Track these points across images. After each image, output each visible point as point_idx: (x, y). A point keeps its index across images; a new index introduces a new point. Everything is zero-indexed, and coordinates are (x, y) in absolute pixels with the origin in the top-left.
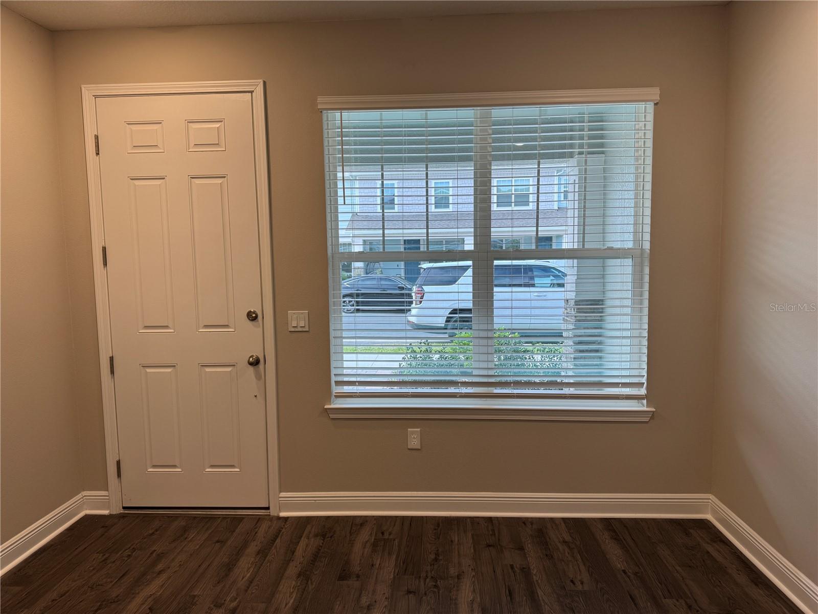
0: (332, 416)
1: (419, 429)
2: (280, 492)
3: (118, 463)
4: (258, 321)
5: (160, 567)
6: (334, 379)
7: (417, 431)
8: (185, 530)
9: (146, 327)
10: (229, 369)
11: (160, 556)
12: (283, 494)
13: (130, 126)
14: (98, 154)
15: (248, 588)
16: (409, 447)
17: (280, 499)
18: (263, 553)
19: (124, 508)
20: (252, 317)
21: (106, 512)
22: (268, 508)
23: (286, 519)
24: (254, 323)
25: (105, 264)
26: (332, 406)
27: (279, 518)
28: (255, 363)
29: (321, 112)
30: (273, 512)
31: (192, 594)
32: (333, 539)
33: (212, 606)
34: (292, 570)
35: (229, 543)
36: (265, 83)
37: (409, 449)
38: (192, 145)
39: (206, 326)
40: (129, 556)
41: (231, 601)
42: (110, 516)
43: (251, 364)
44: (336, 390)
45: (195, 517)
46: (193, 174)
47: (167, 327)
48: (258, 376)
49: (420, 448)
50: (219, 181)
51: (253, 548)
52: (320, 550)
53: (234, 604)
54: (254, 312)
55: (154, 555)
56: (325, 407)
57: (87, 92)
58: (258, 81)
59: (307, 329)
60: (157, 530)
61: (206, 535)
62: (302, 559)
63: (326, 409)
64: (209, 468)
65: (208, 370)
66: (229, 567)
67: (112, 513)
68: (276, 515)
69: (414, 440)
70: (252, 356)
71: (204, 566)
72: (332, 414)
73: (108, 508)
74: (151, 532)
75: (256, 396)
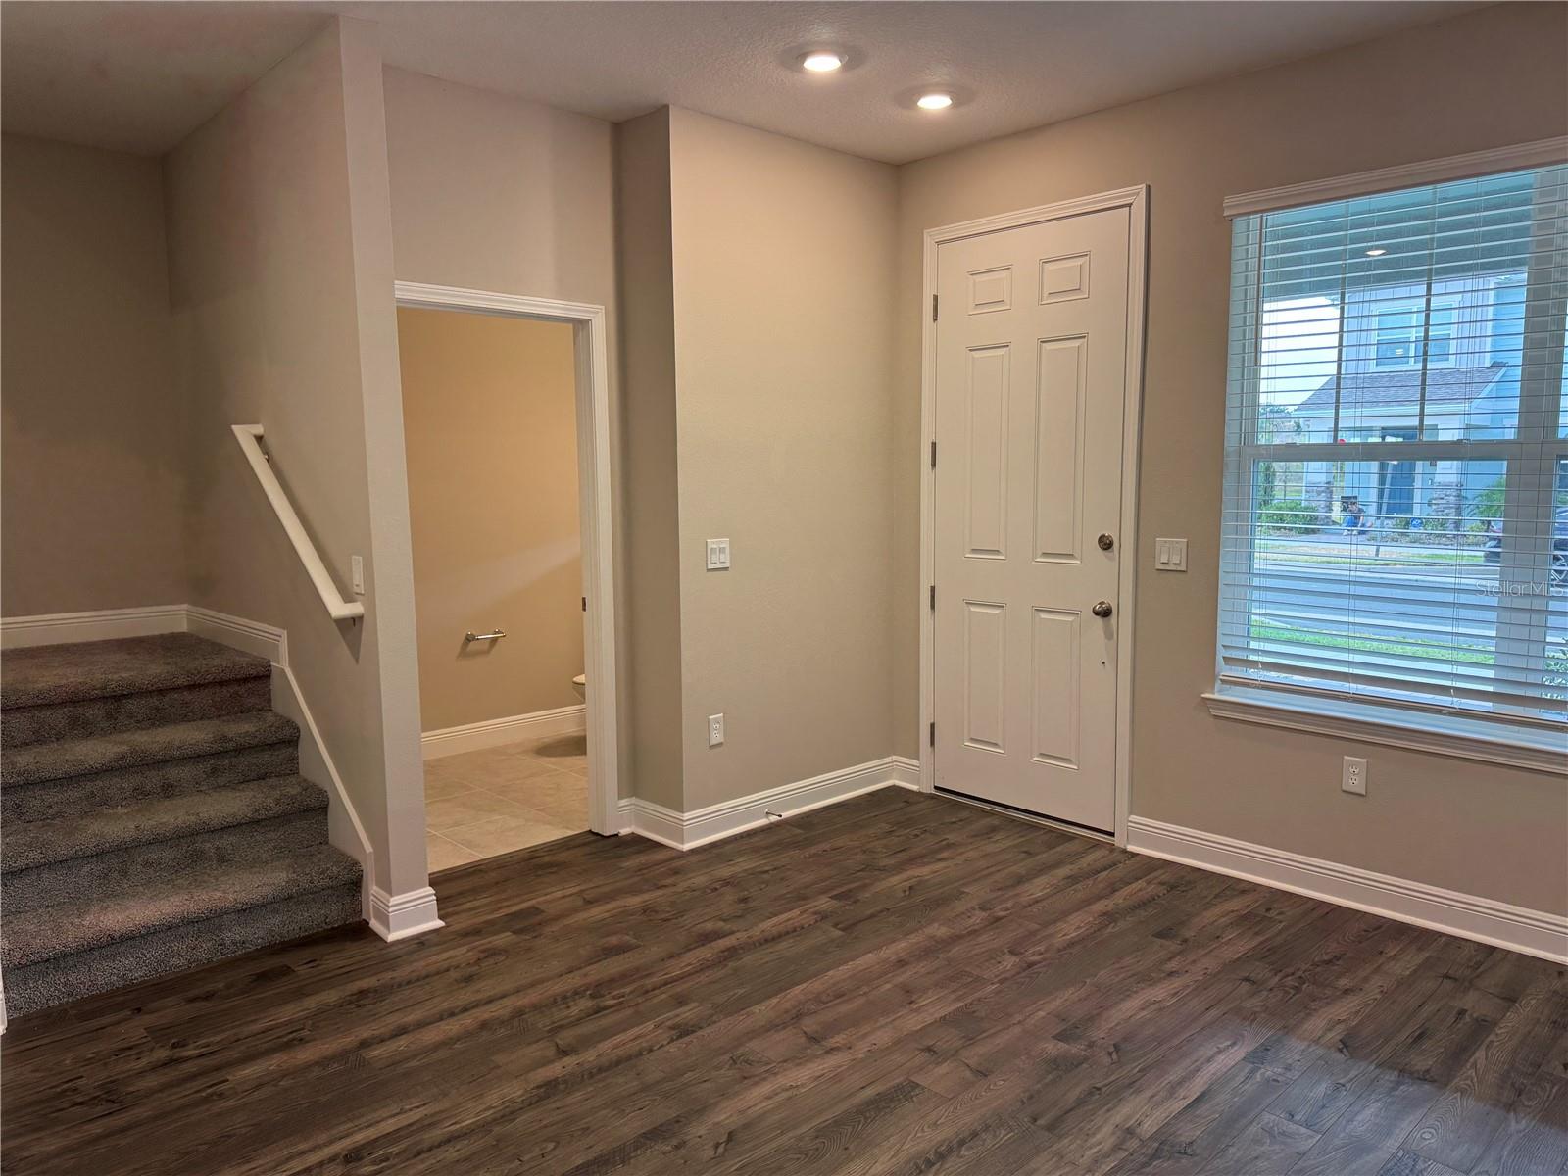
0: (1214, 712)
1: (1365, 760)
2: (1131, 813)
3: (932, 726)
4: (1113, 551)
5: (945, 854)
6: (1221, 653)
7: (1360, 763)
8: (994, 829)
9: (974, 551)
10: (1070, 619)
11: (949, 846)
12: (1133, 818)
13: (974, 277)
14: (935, 320)
15: (1030, 905)
16: (1344, 788)
17: (1130, 824)
18: (1073, 879)
19: (936, 787)
20: (1106, 544)
21: (915, 788)
22: (1112, 834)
23: (1134, 855)
24: (1106, 552)
25: (934, 465)
26: (1216, 696)
27: (1125, 851)
28: (1105, 613)
29: (1231, 220)
30: (1119, 841)
31: (963, 889)
32: (1184, 894)
33: (977, 907)
34: (1100, 906)
35: (1038, 857)
36: (1149, 189)
37: (1344, 791)
38: (1045, 295)
39: (1045, 554)
40: (917, 836)
41: (1001, 910)
42: (920, 794)
43: (1097, 613)
44: (1226, 671)
45: (1013, 820)
46: (1045, 336)
47: (997, 552)
48: (1109, 635)
49: (1364, 793)
50: (1076, 343)
51: (1064, 871)
52: (1154, 899)
53: (1001, 914)
54: (1108, 538)
55: (944, 842)
56: (1203, 695)
57: (930, 238)
58: (1140, 187)
59: (1183, 568)
60: (961, 821)
61: (1016, 842)
62: (1121, 901)
63: (1203, 698)
64: (1038, 756)
65: (1043, 616)
66: (1020, 880)
67: (921, 790)
68: (1122, 846)
69: (1354, 778)
70: (1101, 603)
71: (993, 869)
72: (1213, 708)
73: (918, 784)
74: (954, 820)
75: (1104, 663)
